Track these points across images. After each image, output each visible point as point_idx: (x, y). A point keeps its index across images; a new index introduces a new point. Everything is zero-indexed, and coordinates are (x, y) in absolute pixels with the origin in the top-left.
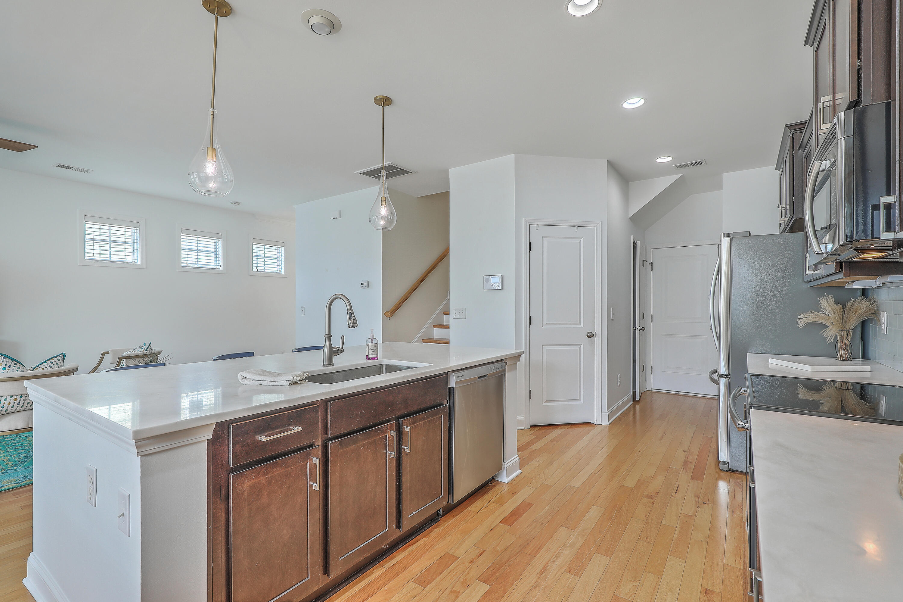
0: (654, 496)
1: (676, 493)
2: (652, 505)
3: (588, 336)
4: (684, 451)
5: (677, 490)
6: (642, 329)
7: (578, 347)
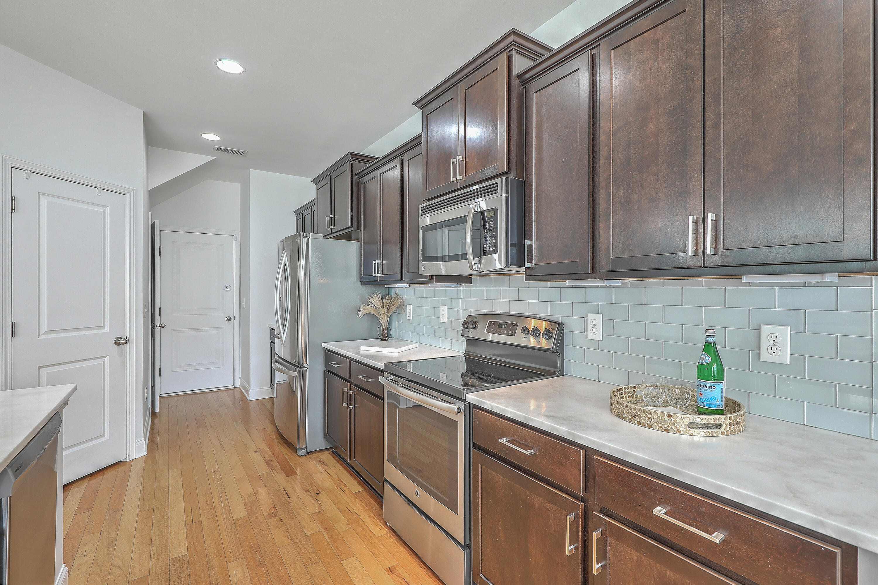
0: (275, 512)
1: (289, 498)
2: (282, 522)
3: (118, 344)
4: (255, 451)
5: (287, 495)
6: (161, 326)
7: (100, 361)
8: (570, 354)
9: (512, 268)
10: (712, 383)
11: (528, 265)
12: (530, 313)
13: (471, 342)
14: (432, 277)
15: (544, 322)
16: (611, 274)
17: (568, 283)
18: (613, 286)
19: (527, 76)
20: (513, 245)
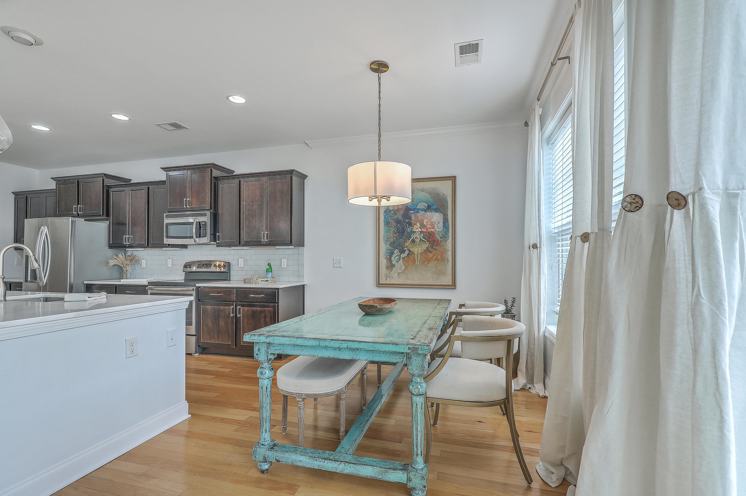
8: (233, 273)
9: (211, 242)
10: (269, 273)
11: (218, 242)
12: (217, 260)
13: (187, 273)
14: (169, 245)
15: (222, 262)
16: (244, 245)
17: (232, 248)
18: (247, 249)
19: (218, 178)
20: (212, 234)
